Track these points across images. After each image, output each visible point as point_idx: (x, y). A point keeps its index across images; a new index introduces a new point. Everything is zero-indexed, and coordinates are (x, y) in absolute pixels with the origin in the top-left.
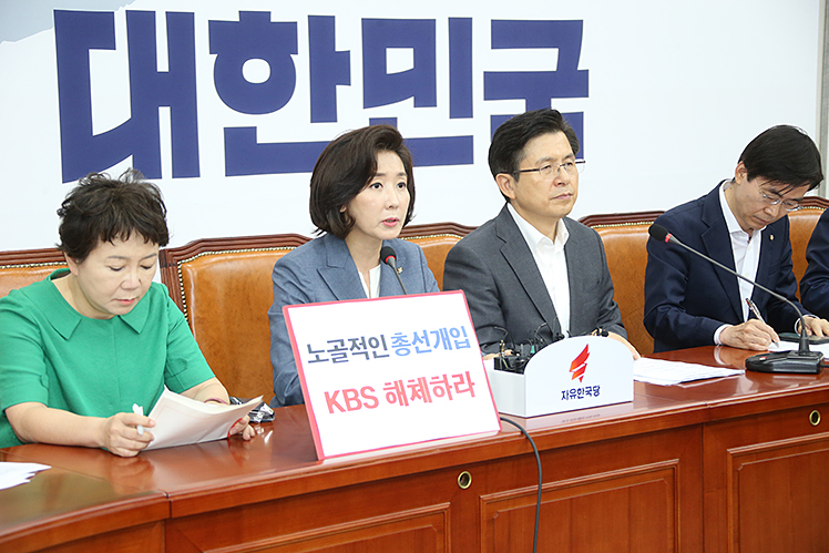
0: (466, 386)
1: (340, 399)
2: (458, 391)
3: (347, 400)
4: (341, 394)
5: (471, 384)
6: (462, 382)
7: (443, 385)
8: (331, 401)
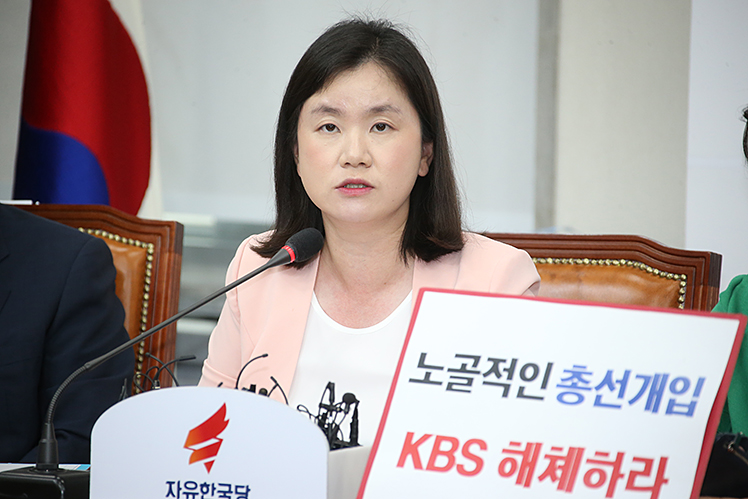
0: (650, 481)
1: (425, 451)
2: (630, 486)
3: (436, 452)
4: (431, 442)
5: (661, 480)
6: (647, 472)
7: (609, 470)
8: (410, 448)
